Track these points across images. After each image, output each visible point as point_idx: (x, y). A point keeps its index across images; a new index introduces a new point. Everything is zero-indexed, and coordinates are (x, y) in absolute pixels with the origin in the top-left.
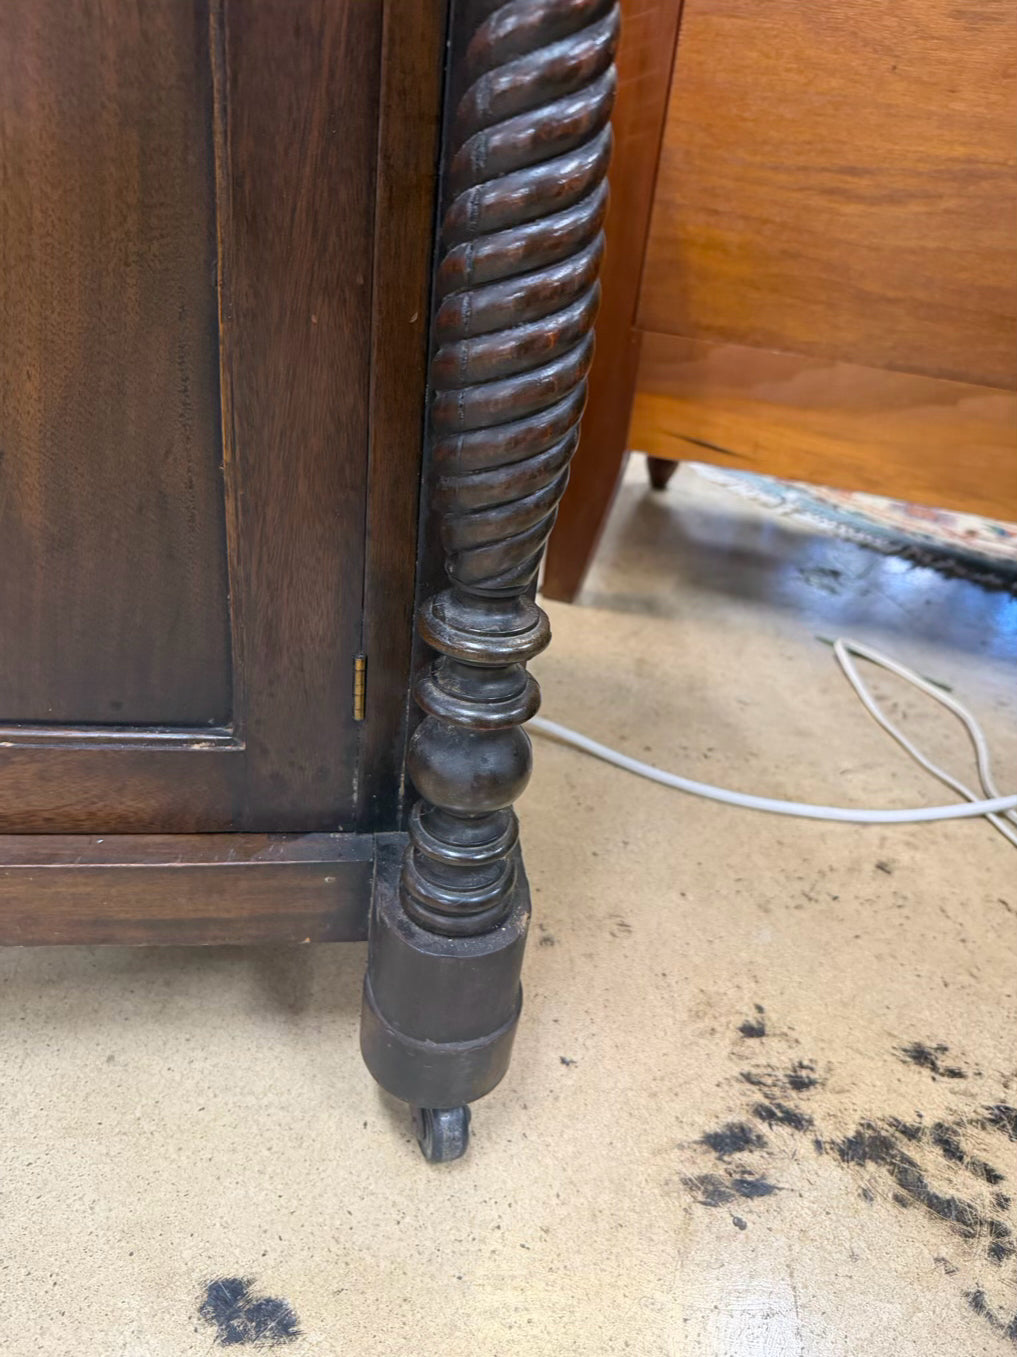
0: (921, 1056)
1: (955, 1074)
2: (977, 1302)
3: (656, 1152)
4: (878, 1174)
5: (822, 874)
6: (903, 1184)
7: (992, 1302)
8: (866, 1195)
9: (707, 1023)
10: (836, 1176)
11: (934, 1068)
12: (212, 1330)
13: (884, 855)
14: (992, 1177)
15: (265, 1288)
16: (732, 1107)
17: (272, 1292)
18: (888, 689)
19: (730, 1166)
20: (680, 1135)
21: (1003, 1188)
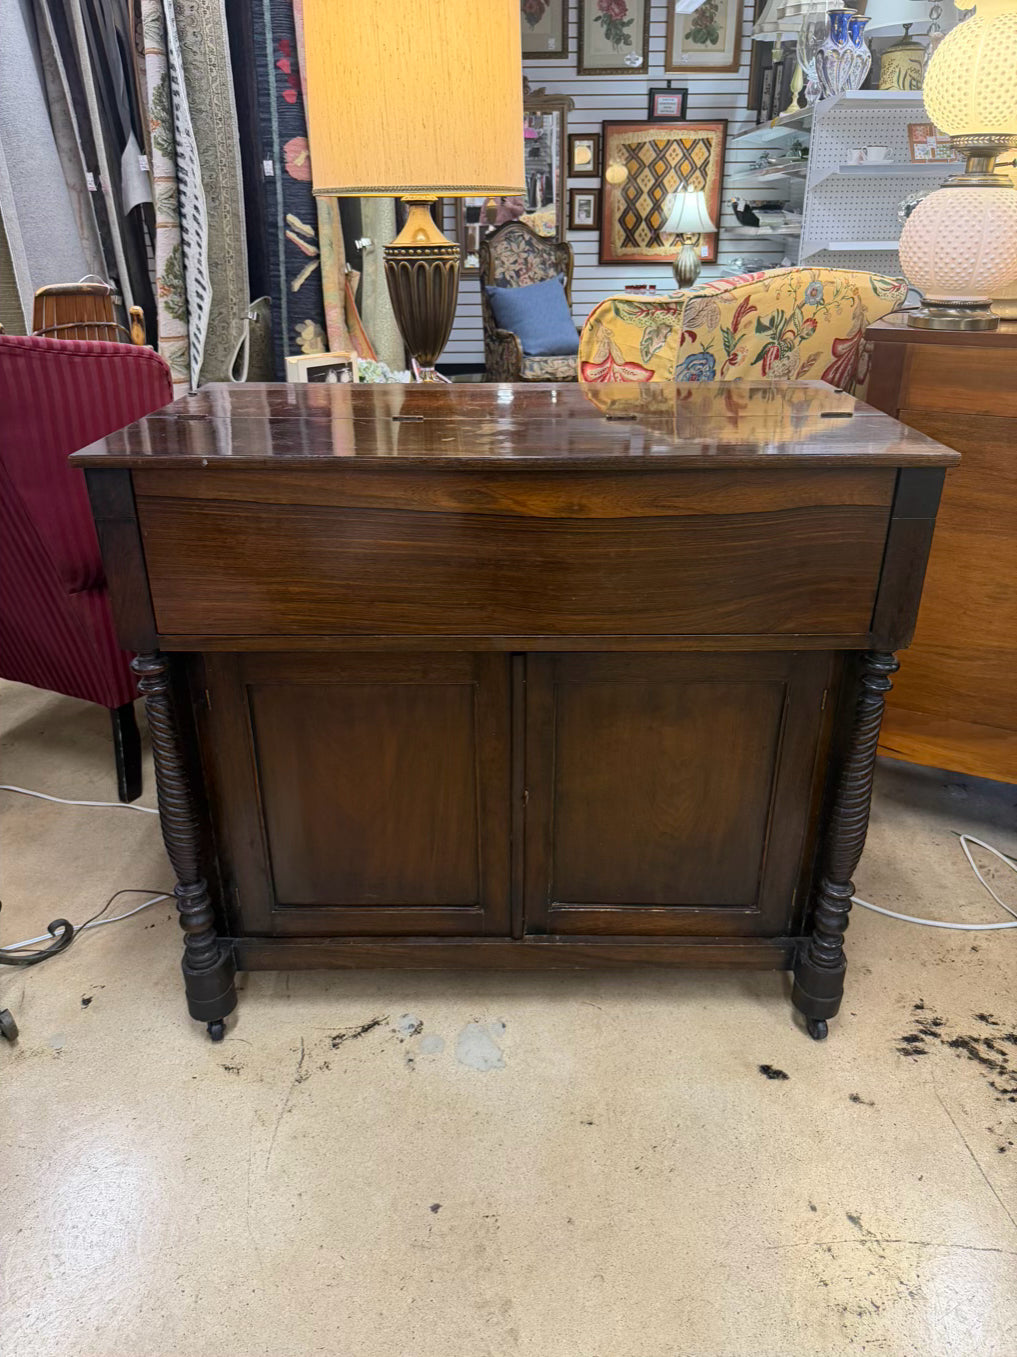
0: (982, 1017)
1: (994, 1023)
2: (992, 1084)
3: (888, 1041)
4: (963, 1051)
5: (948, 951)
6: (971, 1053)
7: (997, 1085)
8: (958, 1056)
9: (902, 1004)
10: (948, 1051)
11: (987, 1021)
12: (765, 1076)
13: (975, 944)
14: (1003, 1054)
15: (776, 1067)
16: (913, 1030)
17: (778, 1068)
18: (985, 861)
19: (912, 1046)
20: (894, 1037)
21: (1006, 1057)
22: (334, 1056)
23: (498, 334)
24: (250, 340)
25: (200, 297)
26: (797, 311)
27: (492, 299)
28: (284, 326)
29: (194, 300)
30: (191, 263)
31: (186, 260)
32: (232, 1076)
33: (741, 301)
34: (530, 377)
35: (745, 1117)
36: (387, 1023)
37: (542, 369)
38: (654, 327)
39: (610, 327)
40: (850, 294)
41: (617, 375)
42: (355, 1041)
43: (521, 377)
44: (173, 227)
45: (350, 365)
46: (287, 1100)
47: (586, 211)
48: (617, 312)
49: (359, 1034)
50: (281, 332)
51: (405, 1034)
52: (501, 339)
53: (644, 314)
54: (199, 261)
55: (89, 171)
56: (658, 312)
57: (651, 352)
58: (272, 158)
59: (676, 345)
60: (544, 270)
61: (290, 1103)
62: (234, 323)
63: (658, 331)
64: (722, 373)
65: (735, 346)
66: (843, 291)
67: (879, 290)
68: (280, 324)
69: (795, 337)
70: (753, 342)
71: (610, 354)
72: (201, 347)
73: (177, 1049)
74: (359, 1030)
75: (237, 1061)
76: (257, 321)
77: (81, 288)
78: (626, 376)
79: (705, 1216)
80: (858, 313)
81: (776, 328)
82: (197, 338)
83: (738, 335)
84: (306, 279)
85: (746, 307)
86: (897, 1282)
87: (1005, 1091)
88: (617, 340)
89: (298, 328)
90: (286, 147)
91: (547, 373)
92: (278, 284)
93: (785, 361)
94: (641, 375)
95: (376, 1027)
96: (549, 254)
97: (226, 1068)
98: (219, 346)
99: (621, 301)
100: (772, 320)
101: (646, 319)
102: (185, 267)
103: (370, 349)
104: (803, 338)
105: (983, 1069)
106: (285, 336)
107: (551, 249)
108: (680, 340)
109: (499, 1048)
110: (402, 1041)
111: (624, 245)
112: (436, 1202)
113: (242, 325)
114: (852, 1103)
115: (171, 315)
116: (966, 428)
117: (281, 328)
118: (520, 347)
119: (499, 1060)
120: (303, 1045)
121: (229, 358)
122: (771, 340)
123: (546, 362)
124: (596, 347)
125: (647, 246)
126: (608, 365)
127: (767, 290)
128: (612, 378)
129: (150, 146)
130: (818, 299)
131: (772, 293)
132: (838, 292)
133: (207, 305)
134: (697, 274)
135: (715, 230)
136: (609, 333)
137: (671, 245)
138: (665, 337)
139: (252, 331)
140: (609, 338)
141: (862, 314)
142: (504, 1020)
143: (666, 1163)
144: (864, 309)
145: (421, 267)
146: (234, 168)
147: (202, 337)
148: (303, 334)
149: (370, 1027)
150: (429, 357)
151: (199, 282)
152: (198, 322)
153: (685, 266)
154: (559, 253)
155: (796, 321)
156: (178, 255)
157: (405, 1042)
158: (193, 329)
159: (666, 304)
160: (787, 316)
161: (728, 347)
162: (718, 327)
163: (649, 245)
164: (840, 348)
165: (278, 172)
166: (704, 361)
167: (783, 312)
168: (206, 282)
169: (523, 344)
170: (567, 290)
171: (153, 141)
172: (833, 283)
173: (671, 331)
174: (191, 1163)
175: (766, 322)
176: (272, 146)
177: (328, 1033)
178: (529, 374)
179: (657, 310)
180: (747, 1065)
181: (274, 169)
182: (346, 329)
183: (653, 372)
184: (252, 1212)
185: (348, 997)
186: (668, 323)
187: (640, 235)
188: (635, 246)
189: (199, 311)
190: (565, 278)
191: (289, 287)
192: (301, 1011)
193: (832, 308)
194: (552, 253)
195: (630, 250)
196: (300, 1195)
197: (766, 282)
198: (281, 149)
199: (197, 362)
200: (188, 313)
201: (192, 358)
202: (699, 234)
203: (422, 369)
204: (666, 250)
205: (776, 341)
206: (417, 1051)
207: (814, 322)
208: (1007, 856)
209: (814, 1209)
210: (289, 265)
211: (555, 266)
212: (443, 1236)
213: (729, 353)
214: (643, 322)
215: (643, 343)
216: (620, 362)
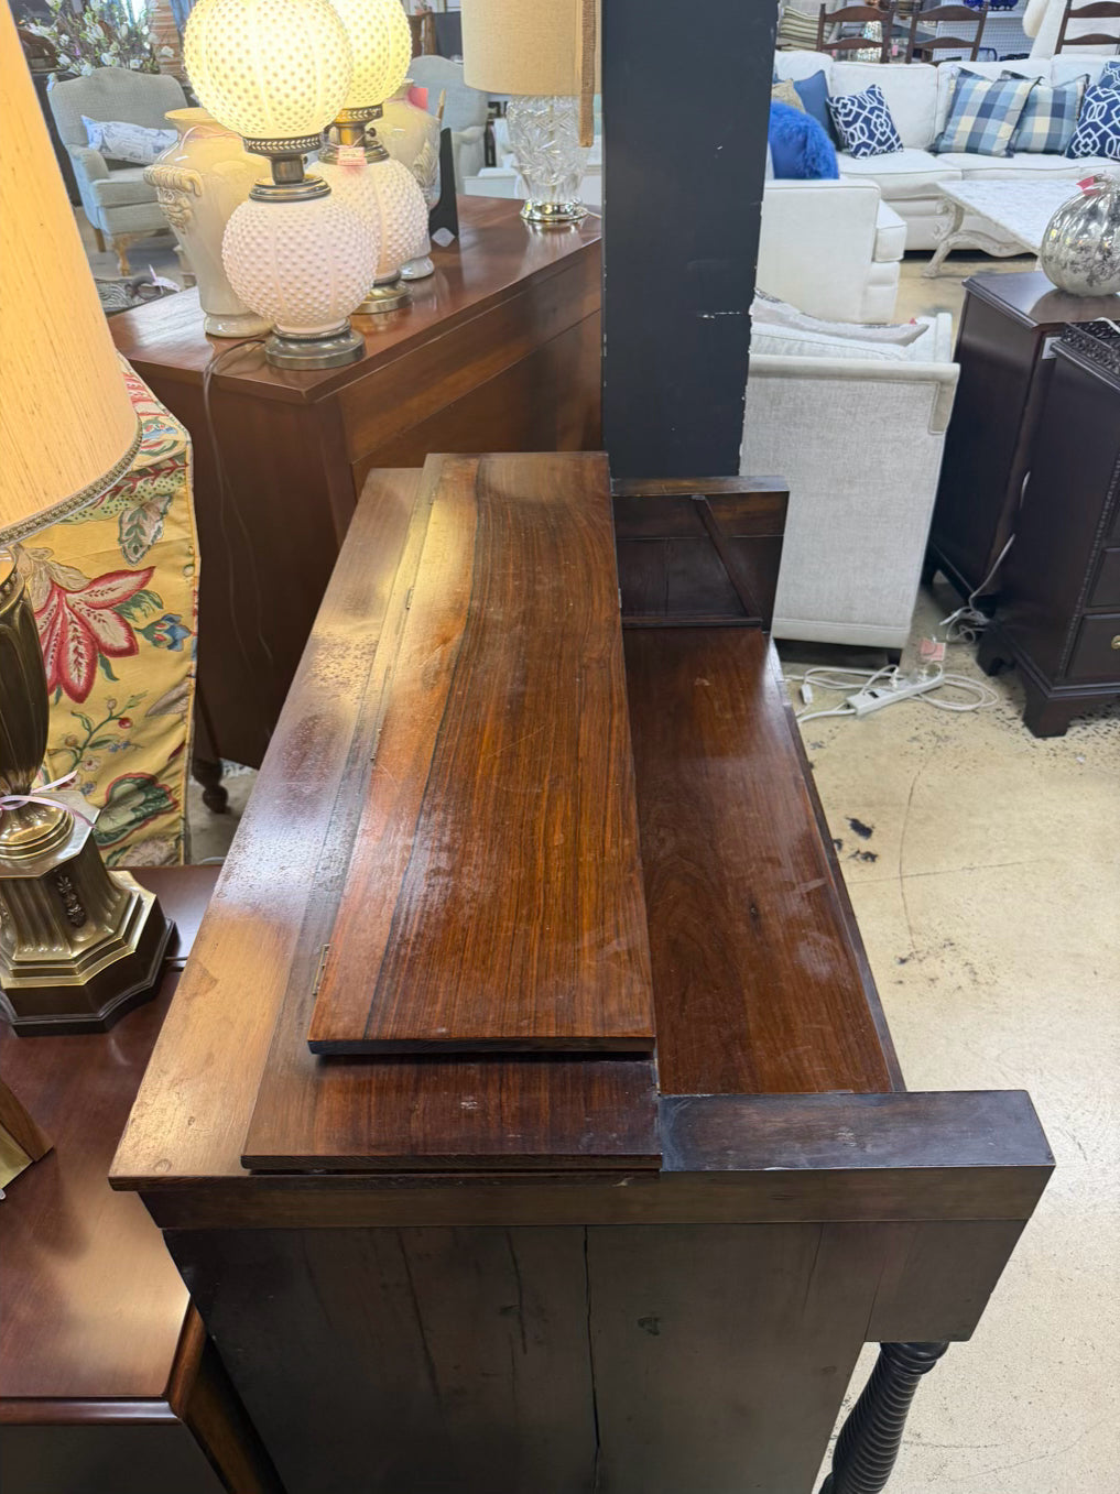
53: (109, 498)
56: (140, 483)
71: (53, 582)
78: (98, 599)
94: (129, 584)
101: (115, 502)
126: (55, 601)
138: (163, 514)
140: (44, 563)
159: (151, 467)
173: (170, 501)
179: (136, 481)
183: (150, 570)
196: (1015, 1398)
214: (113, 508)
215: (124, 538)
216: (77, 587)
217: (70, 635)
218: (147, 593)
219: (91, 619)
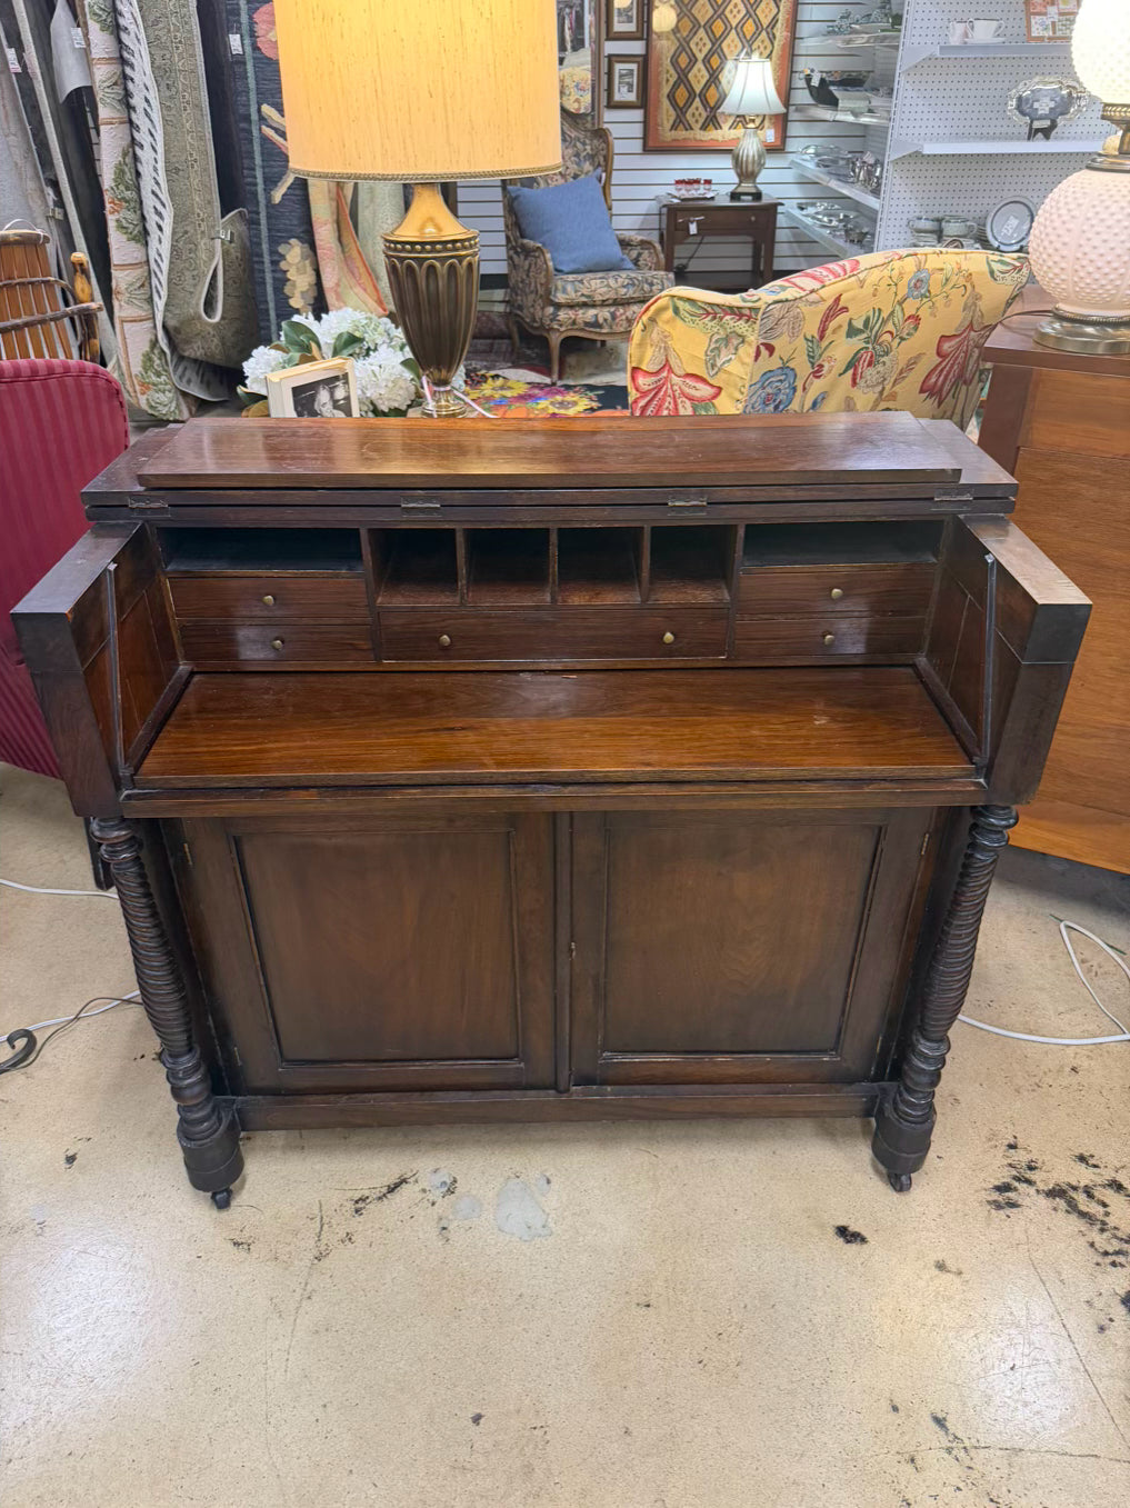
0: (1082, 1159)
1: (1095, 1166)
2: (1092, 1245)
3: (976, 1191)
4: (1061, 1203)
5: (1045, 1073)
6: (1070, 1206)
7: (1097, 1245)
8: (1055, 1209)
9: (993, 1143)
10: (1043, 1202)
11: (1087, 1164)
12: (842, 1239)
13: (1075, 1063)
14: (1105, 1205)
15: (853, 1228)
16: (1005, 1176)
17: (857, 1230)
18: (1087, 954)
19: (1004, 1196)
20: (985, 1186)
21: (1108, 1209)
22: (356, 1224)
23: (523, 246)
24: (224, 263)
25: (159, 214)
26: (898, 308)
27: (515, 204)
28: (265, 246)
29: (152, 219)
30: (145, 170)
31: (139, 165)
32: (242, 1254)
33: (830, 302)
34: (563, 301)
35: (820, 1294)
36: (417, 1181)
37: (576, 291)
38: (722, 334)
39: (667, 327)
40: (962, 281)
41: (675, 388)
42: (379, 1204)
43: (552, 301)
44: (121, 123)
45: (346, 376)
46: (306, 1284)
47: (628, 83)
48: (676, 311)
49: (384, 1195)
50: (261, 255)
51: (436, 1195)
52: (527, 252)
53: (709, 318)
54: (156, 170)
55: (10, 47)
56: (728, 317)
57: (719, 365)
58: (239, 30)
59: (749, 360)
60: (578, 164)
61: (309, 1288)
62: (203, 243)
63: (727, 340)
64: (804, 389)
65: (821, 355)
66: (954, 278)
67: (997, 273)
68: (260, 244)
69: (893, 338)
70: (842, 349)
71: (667, 361)
72: (164, 278)
73: (177, 1220)
74: (385, 1190)
75: (246, 1233)
76: (231, 242)
77: (7, 236)
78: (687, 390)
79: (777, 1421)
80: (970, 302)
81: (871, 331)
82: (159, 266)
83: (824, 344)
84: (289, 188)
85: (836, 308)
86: (987, 1499)
87: (1106, 1253)
88: (676, 344)
89: (282, 249)
90: (256, 16)
91: (583, 295)
92: (255, 194)
93: (880, 368)
94: (705, 391)
95: (404, 1185)
96: (584, 144)
97: (235, 1244)
98: (187, 273)
99: (680, 298)
100: (867, 321)
101: (712, 323)
102: (138, 174)
103: (370, 275)
104: (902, 339)
105: (1081, 1225)
106: (267, 259)
107: (586, 137)
108: (754, 355)
109: (544, 1211)
110: (433, 1204)
111: (674, 127)
112: (478, 1411)
113: (213, 247)
114: (937, 1272)
115: (125, 236)
116: (1098, 473)
117: (261, 249)
118: (550, 264)
119: (544, 1227)
120: (321, 1211)
121: (199, 288)
122: (865, 345)
123: (581, 282)
124: (649, 352)
125: (701, 129)
126: (665, 374)
127: (862, 283)
128: (670, 391)
129: (84, 15)
130: (923, 291)
131: (868, 289)
132: (947, 280)
133: (168, 225)
134: (761, 166)
135: (783, 110)
136: (666, 337)
137: (730, 128)
138: (736, 349)
139: (225, 253)
140: (666, 343)
141: (975, 304)
142: (548, 1174)
143: (733, 1356)
144: (978, 297)
145: (432, 267)
146: (193, 45)
147: (165, 266)
148: (288, 257)
149: (397, 1185)
150: (444, 372)
151: (157, 196)
152: (159, 246)
153: (747, 156)
154: (595, 141)
155: (896, 319)
156: (129, 160)
157: (437, 1205)
158: (153, 255)
159: (738, 308)
160: (885, 315)
161: (813, 357)
162: (802, 336)
163: (704, 127)
164: (946, 346)
165: (248, 49)
166: (783, 377)
167: (880, 310)
168: (165, 196)
169: (553, 259)
170: (605, 190)
171: (87, 10)
172: (942, 269)
173: (743, 342)
174: (200, 1367)
175: (859, 324)
176: (239, 15)
177: (350, 1194)
178: (560, 298)
179: (727, 314)
180: (822, 1226)
181: (243, 45)
182: (340, 249)
183: (720, 389)
184: (271, 1429)
185: (370, 1147)
186: (740, 332)
187: (693, 114)
188: (687, 130)
189: (159, 233)
190: (604, 175)
191: (269, 199)
192: (317, 1167)
193: (940, 301)
194: (588, 142)
195: (681, 134)
196: (325, 1406)
197: (861, 276)
198: (251, 18)
199: (160, 297)
200: (146, 232)
201: (154, 290)
202: (764, 116)
203: (436, 388)
204: (724, 134)
205: (870, 346)
206: (451, 1217)
207: (916, 319)
208: (1111, 947)
209: (895, 1409)
210: (266, 170)
211: (591, 157)
212: (486, 1454)
213: (813, 364)
214: (709, 327)
215: (709, 353)
216: (679, 373)
217: (667, 404)
218: (713, 404)
219: (679, 401)
